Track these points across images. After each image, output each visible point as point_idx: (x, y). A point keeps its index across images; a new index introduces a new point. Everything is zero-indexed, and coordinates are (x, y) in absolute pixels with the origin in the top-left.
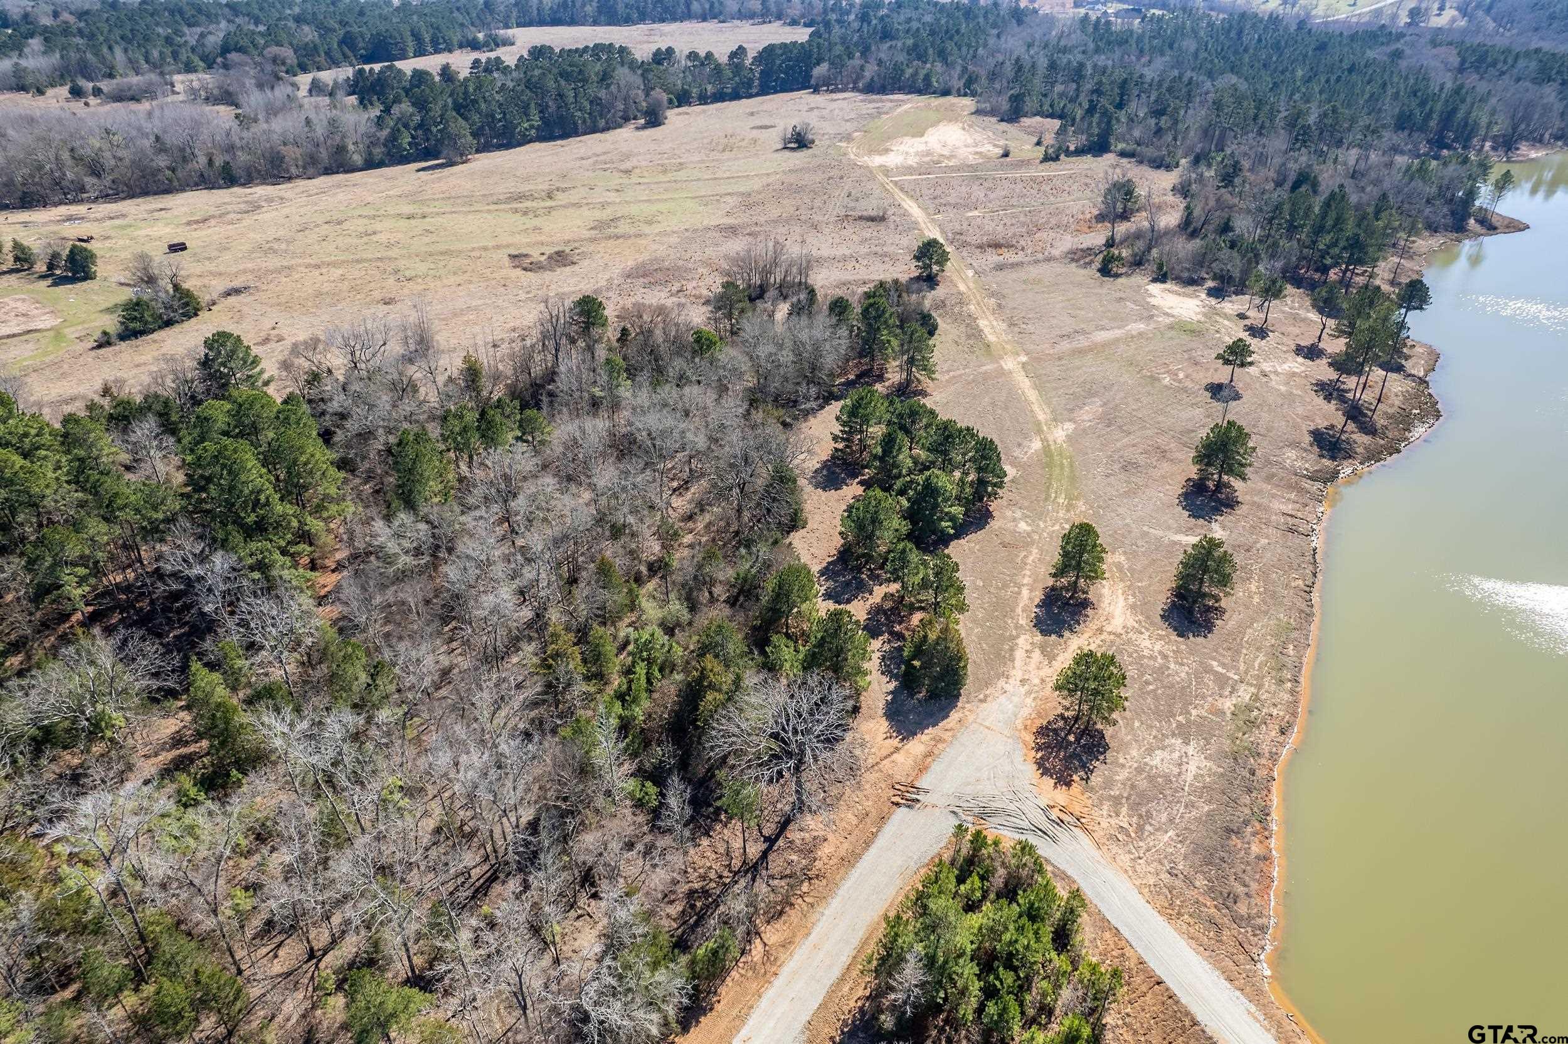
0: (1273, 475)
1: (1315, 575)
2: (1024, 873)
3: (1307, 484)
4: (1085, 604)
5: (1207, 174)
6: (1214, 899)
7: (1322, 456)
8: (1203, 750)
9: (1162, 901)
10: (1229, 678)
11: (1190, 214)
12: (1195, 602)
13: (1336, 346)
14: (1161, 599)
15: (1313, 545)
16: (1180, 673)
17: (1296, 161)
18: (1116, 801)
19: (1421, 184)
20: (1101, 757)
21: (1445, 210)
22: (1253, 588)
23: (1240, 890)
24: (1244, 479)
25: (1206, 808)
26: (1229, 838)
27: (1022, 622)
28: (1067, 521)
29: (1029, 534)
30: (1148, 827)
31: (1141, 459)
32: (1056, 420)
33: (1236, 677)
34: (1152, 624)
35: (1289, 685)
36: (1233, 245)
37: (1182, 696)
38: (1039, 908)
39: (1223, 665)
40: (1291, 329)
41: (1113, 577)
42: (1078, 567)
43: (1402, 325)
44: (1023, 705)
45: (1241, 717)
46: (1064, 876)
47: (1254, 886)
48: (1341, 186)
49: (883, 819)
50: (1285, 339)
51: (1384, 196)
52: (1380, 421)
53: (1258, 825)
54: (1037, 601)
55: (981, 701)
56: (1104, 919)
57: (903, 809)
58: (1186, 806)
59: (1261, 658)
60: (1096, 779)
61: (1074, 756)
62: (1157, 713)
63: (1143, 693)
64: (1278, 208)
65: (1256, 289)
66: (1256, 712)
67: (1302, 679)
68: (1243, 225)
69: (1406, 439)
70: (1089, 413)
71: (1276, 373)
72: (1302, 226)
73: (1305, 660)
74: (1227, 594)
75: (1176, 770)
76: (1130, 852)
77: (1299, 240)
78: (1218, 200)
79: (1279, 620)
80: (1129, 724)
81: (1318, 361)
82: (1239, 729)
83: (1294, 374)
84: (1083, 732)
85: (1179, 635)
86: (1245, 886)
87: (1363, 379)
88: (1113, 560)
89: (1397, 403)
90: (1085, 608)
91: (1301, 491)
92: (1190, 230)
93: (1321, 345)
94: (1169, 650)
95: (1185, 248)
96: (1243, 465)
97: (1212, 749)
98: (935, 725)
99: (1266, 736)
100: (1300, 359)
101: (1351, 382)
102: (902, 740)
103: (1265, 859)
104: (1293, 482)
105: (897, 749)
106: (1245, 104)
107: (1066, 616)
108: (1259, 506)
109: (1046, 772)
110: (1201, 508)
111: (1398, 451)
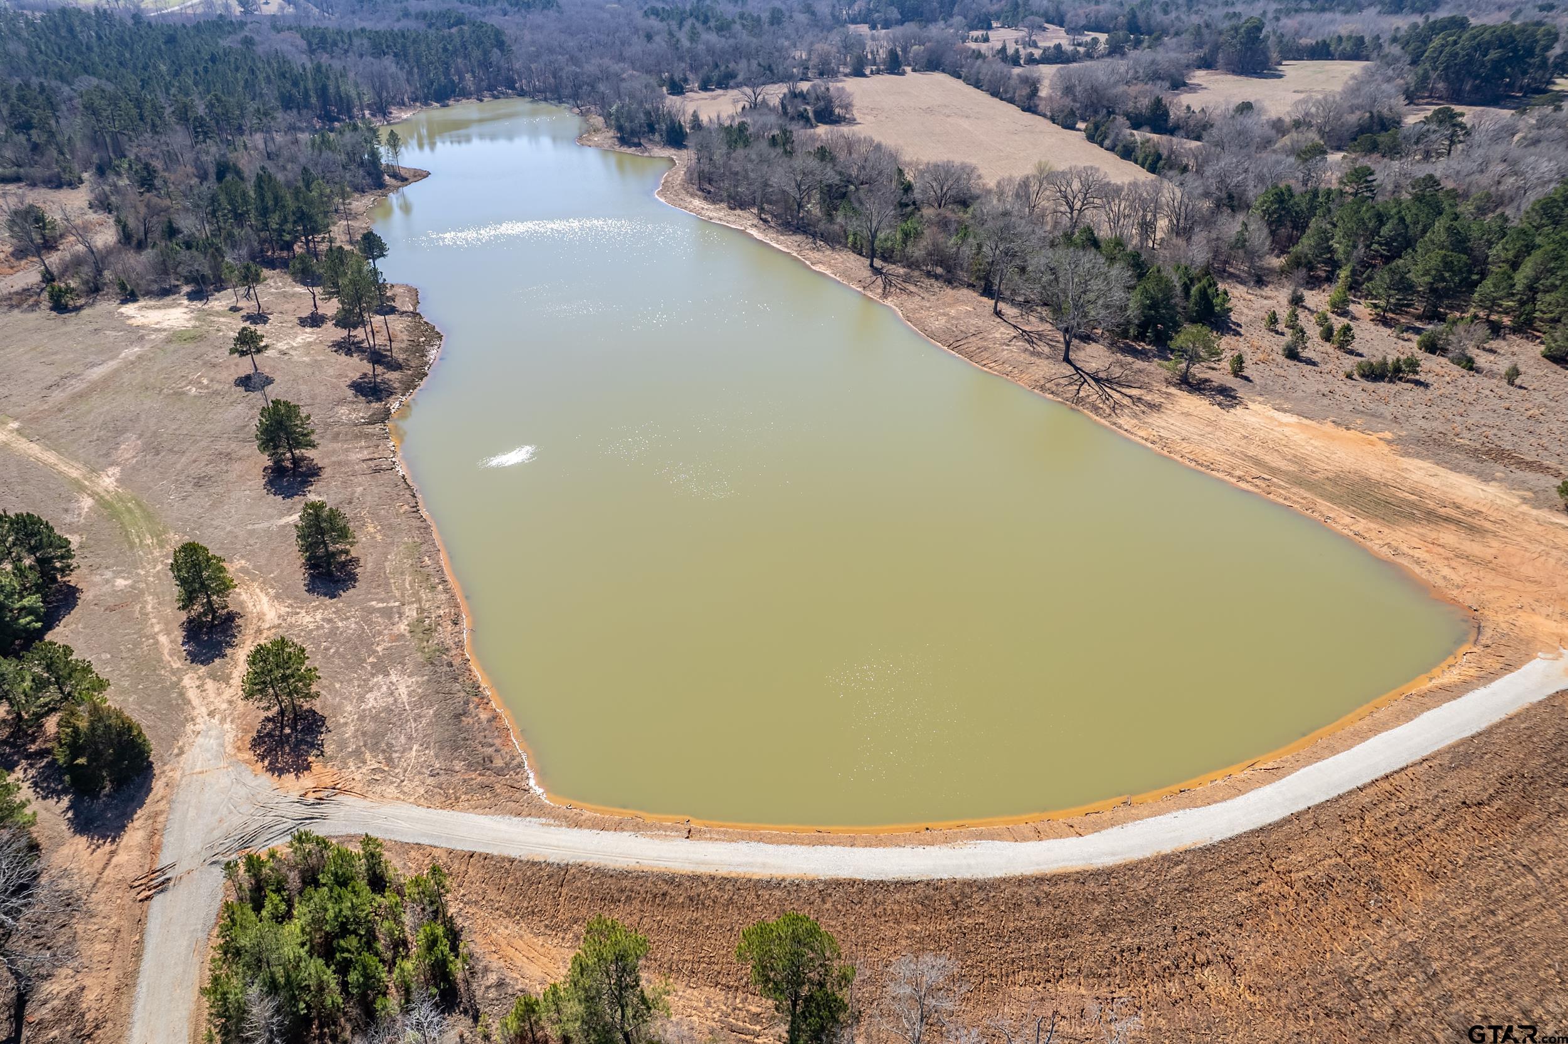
0: (338, 434)
1: (414, 496)
2: (313, 861)
3: (369, 429)
4: (231, 617)
5: (121, 183)
6: (475, 770)
7: (369, 402)
8: (403, 672)
9: (439, 799)
10: (392, 608)
11: (125, 227)
12: (329, 564)
13: (331, 307)
14: (299, 576)
15: (400, 474)
16: (350, 626)
17: (207, 153)
18: (358, 754)
19: (330, 154)
20: (324, 729)
21: (361, 172)
22: (372, 530)
23: (490, 750)
24: (314, 446)
25: (431, 712)
26: (461, 721)
27: (177, 665)
28: (167, 556)
29: (132, 587)
30: (395, 755)
31: (210, 470)
32: (95, 470)
33: (397, 604)
34: (302, 601)
35: (440, 587)
36: (188, 246)
37: (362, 643)
38: (344, 874)
39: (382, 600)
40: (286, 306)
41: (244, 582)
42: (204, 587)
43: (375, 272)
44: (223, 733)
45: (418, 630)
46: (351, 838)
47: (498, 742)
48: (263, 168)
49: (140, 922)
50: (285, 317)
51: (305, 170)
52: (401, 357)
53: (476, 699)
54: (180, 640)
55: (178, 755)
56: (403, 844)
57: (158, 898)
58: (415, 720)
59: (408, 579)
60: (329, 749)
61: (298, 743)
62: (350, 667)
63: (328, 659)
64: (213, 199)
65: (235, 280)
66: (427, 621)
67: (448, 578)
68: (187, 224)
69: (426, 363)
70: (128, 449)
71: (292, 348)
72: (247, 212)
73: (443, 563)
74: (352, 544)
75: (391, 700)
76: (392, 783)
77: (251, 226)
78: (148, 206)
79: (405, 543)
80: (331, 689)
81: (324, 326)
82: (422, 640)
83: (310, 344)
84: (295, 718)
85: (331, 598)
86: (492, 746)
87: (368, 329)
88: (233, 567)
89: (405, 338)
90: (233, 620)
91: (367, 436)
92: (134, 242)
93: (320, 312)
94: (330, 613)
95: (139, 262)
96: (306, 435)
97: (410, 667)
98: (141, 804)
99: (445, 634)
100: (308, 330)
101: (360, 333)
102: (114, 840)
103: (495, 718)
104: (357, 433)
105: (113, 853)
106: (122, 104)
107: (219, 637)
108: (339, 463)
109: (281, 772)
110: (290, 486)
111: (426, 375)
